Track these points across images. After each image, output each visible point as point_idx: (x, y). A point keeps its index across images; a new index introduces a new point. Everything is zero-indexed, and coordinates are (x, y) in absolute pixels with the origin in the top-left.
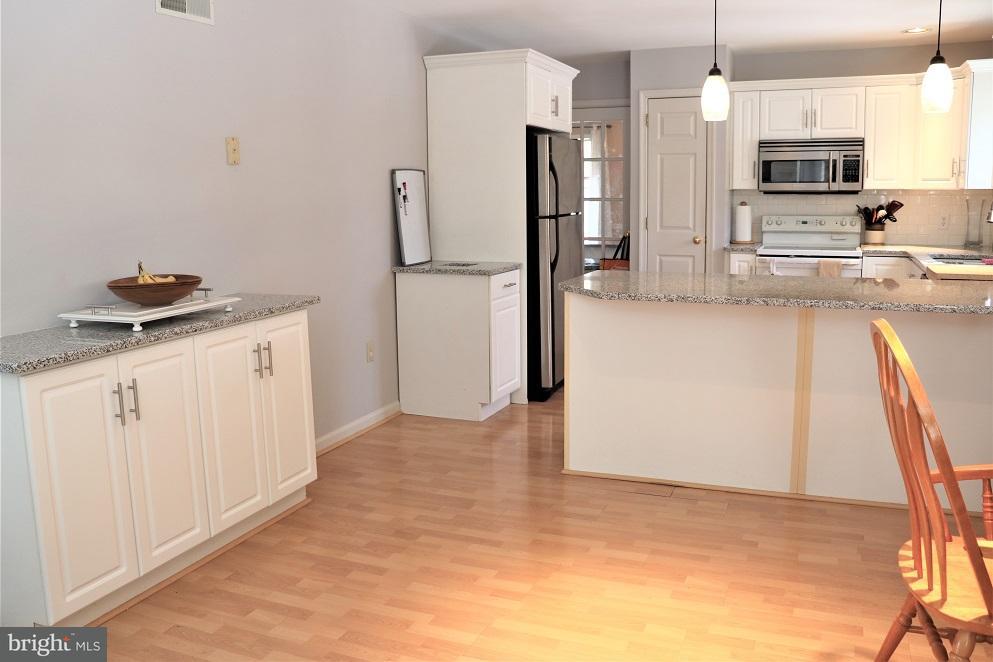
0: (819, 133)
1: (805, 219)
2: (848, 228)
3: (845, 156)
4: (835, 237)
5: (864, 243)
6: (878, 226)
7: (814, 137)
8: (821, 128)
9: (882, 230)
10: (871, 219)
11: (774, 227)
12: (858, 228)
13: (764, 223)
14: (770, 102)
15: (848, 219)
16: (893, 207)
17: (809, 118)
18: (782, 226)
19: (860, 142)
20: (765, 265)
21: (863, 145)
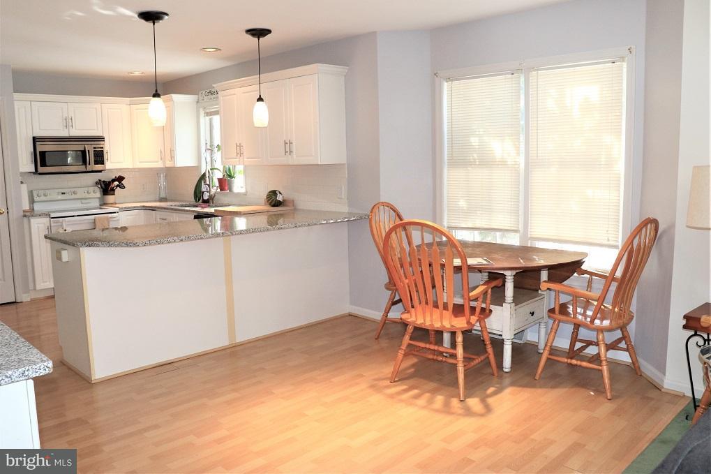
0: (75, 133)
1: (63, 191)
2: (92, 195)
3: (95, 148)
4: (84, 201)
5: (103, 204)
6: (112, 192)
7: (71, 135)
8: (76, 129)
9: (114, 194)
10: (107, 188)
11: (43, 198)
12: (98, 194)
13: (34, 196)
14: (38, 109)
15: (91, 189)
16: (120, 179)
17: (68, 122)
18: (48, 197)
19: (101, 139)
20: (59, 224)
21: (104, 141)
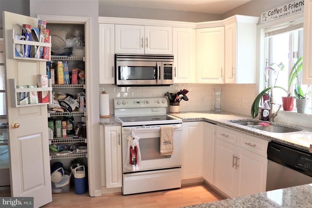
0: (149, 51)
1: (139, 100)
2: (161, 104)
3: (165, 65)
4: (154, 110)
5: (169, 113)
6: (177, 103)
7: (146, 53)
8: (150, 48)
9: (179, 105)
10: (173, 99)
11: (122, 106)
12: (166, 104)
13: (115, 104)
14: (121, 31)
15: (160, 100)
16: (185, 92)
17: (144, 42)
18: (126, 105)
19: (171, 57)
20: (129, 132)
21: (173, 59)
